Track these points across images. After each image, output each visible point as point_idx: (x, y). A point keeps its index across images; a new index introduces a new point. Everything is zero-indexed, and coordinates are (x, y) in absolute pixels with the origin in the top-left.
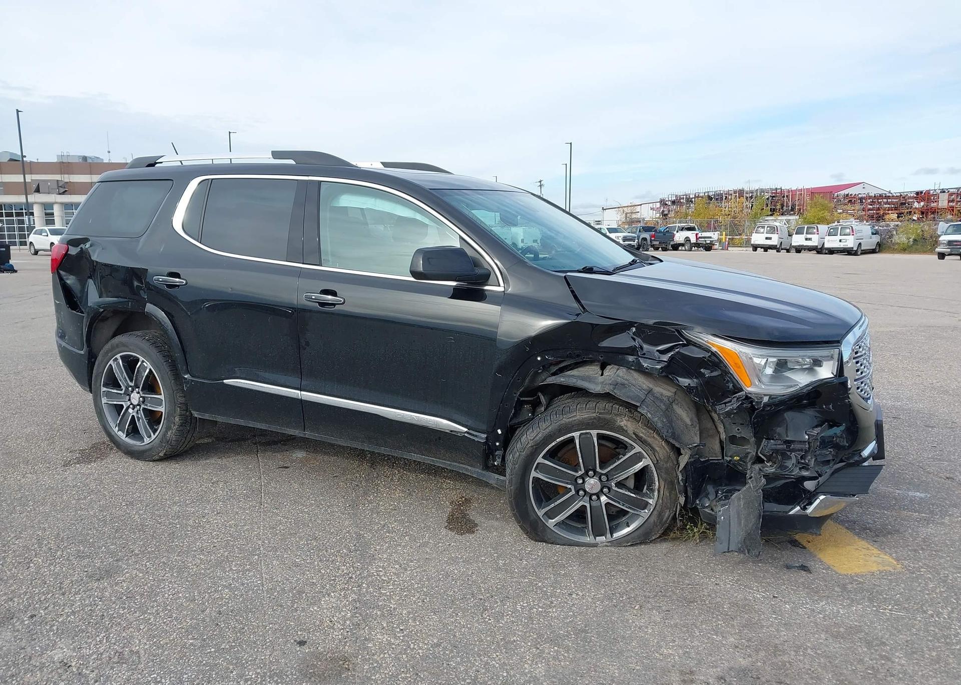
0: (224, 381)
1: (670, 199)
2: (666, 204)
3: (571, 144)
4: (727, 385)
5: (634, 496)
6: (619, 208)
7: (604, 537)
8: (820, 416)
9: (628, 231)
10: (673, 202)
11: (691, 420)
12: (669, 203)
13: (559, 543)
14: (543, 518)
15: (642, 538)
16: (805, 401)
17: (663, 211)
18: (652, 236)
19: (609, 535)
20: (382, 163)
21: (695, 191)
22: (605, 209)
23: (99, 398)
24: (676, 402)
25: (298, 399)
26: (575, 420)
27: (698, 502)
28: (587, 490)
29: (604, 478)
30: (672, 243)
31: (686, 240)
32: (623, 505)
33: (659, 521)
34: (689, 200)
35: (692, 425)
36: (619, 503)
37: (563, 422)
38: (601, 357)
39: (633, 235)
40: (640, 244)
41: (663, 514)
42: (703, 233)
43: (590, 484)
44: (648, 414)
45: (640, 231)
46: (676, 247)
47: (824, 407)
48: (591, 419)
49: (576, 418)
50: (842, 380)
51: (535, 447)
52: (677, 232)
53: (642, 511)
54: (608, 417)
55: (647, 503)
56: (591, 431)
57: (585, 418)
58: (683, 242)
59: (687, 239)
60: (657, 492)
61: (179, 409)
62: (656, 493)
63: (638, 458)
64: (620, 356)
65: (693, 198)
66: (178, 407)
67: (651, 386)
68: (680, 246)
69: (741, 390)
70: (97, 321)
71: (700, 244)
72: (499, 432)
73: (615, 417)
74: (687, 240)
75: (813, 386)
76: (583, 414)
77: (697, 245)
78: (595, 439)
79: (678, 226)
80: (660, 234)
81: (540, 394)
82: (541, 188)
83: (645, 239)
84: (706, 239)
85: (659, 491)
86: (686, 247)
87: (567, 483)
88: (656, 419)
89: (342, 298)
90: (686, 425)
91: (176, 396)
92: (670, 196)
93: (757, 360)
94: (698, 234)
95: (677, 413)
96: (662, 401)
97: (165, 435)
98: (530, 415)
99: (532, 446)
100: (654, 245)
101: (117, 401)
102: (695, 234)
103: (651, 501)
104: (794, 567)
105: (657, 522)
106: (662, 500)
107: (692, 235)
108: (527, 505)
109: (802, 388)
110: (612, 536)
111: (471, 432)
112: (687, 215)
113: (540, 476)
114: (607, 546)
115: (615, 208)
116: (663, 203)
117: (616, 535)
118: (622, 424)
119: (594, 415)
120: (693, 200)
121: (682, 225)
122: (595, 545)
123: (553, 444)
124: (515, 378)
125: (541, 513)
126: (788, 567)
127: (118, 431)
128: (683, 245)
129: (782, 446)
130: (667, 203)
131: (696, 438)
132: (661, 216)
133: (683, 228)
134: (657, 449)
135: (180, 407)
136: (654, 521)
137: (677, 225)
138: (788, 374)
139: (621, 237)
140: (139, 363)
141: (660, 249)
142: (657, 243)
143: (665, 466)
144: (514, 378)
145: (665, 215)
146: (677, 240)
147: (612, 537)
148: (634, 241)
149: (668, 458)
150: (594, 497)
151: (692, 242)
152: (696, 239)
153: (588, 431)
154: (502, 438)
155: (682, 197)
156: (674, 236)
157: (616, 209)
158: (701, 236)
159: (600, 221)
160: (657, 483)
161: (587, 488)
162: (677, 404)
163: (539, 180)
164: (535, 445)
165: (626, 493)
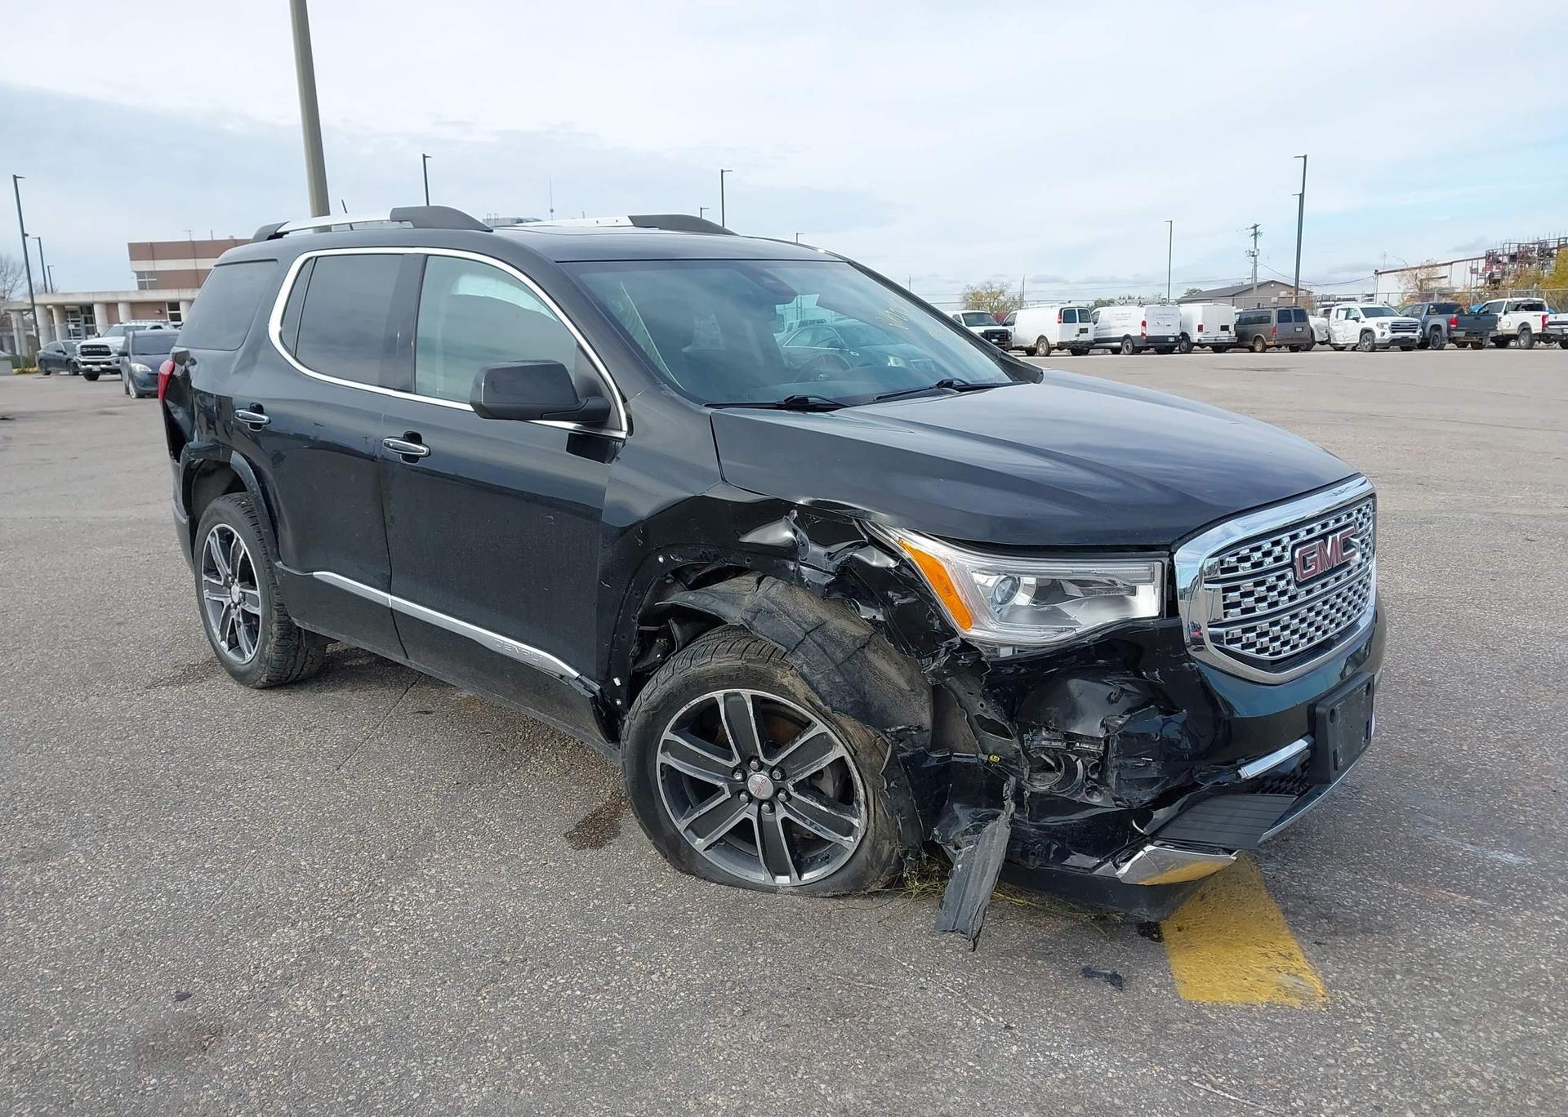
0: (314, 573)
1: (1507, 252)
2: (1499, 262)
3: (1305, 157)
4: (931, 621)
5: (826, 810)
6: (1402, 270)
7: (788, 877)
8: (1137, 691)
9: (1405, 312)
10: (1513, 258)
11: (909, 681)
12: (1506, 260)
13: (715, 879)
14: (686, 835)
15: (852, 886)
16: (1102, 661)
17: (1492, 274)
18: (1450, 322)
19: (795, 875)
20: (630, 217)
21: (1560, 235)
22: (1381, 273)
23: (200, 589)
24: (873, 647)
25: (388, 608)
26: (708, 671)
27: (936, 832)
28: (753, 793)
29: (777, 775)
30: (1492, 334)
31: (1522, 328)
32: (811, 824)
33: (874, 860)
34: (1545, 252)
35: (912, 690)
36: (804, 820)
37: (690, 672)
38: (748, 561)
39: (1414, 320)
40: (1427, 336)
41: (879, 846)
42: (1558, 315)
43: (755, 783)
44: (805, 666)
45: (1428, 313)
46: (1502, 342)
47: (1144, 673)
48: (734, 670)
49: (710, 667)
50: (1171, 622)
51: (651, 712)
52: (1505, 313)
53: (845, 839)
54: (761, 667)
55: (853, 826)
56: (741, 691)
57: (724, 668)
58: (1515, 332)
59: (1525, 327)
60: (863, 806)
61: (276, 612)
62: (863, 809)
63: (824, 744)
64: (775, 561)
65: (1553, 248)
66: (275, 609)
67: (826, 616)
68: (1510, 339)
69: (954, 633)
70: (196, 476)
71: (1552, 335)
72: (617, 682)
73: (773, 669)
74: (1524, 329)
75: (1104, 632)
76: (722, 660)
77: (1545, 338)
78: (750, 705)
79: (1508, 303)
80: (1467, 318)
81: (671, 621)
82: (1255, 239)
83: (1437, 328)
84: (1563, 326)
85: (867, 806)
86: (1522, 342)
87: (717, 778)
88: (819, 676)
89: (426, 446)
90: (900, 691)
91: (272, 593)
92: (1507, 246)
93: (979, 578)
94: (1547, 316)
95: (876, 668)
96: (839, 644)
97: (262, 651)
98: (659, 656)
99: (645, 711)
100: (1455, 338)
101: (218, 597)
102: (1541, 317)
103: (855, 822)
104: (1100, 975)
105: (871, 860)
106: (874, 822)
107: (1534, 321)
108: (656, 810)
109: (1080, 637)
110: (800, 877)
111: (583, 678)
112: (1538, 280)
113: (672, 762)
114: (792, 893)
115: (1396, 271)
116: (1492, 258)
117: (806, 876)
118: (785, 681)
119: (739, 662)
120: (1555, 251)
121: (1515, 299)
122: (773, 890)
123: (684, 709)
124: (631, 592)
125: (681, 825)
126: (1088, 973)
127: (221, 641)
128: (1515, 337)
129: (1059, 744)
130: (1500, 258)
131: (924, 715)
132: (1488, 285)
133: (1518, 306)
134: (849, 729)
135: (277, 610)
136: (867, 858)
137: (1506, 300)
138: (1065, 607)
139: (1387, 323)
140: (235, 541)
141: (1470, 345)
142: (1462, 334)
143: (868, 761)
144: (629, 592)
145: (1494, 282)
146: (1505, 328)
147: (800, 879)
148: (1415, 332)
149: (873, 748)
150: (765, 806)
151: (1534, 332)
152: (1543, 326)
153: (736, 690)
154: (624, 691)
155: (1531, 246)
156: (1496, 320)
157: (1397, 273)
158: (1554, 320)
159: (1372, 295)
160: (862, 791)
161: (752, 787)
162: (875, 651)
163: (1253, 225)
164: (651, 710)
165: (812, 804)
